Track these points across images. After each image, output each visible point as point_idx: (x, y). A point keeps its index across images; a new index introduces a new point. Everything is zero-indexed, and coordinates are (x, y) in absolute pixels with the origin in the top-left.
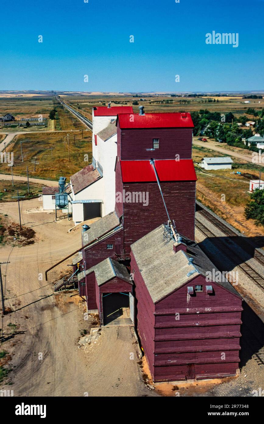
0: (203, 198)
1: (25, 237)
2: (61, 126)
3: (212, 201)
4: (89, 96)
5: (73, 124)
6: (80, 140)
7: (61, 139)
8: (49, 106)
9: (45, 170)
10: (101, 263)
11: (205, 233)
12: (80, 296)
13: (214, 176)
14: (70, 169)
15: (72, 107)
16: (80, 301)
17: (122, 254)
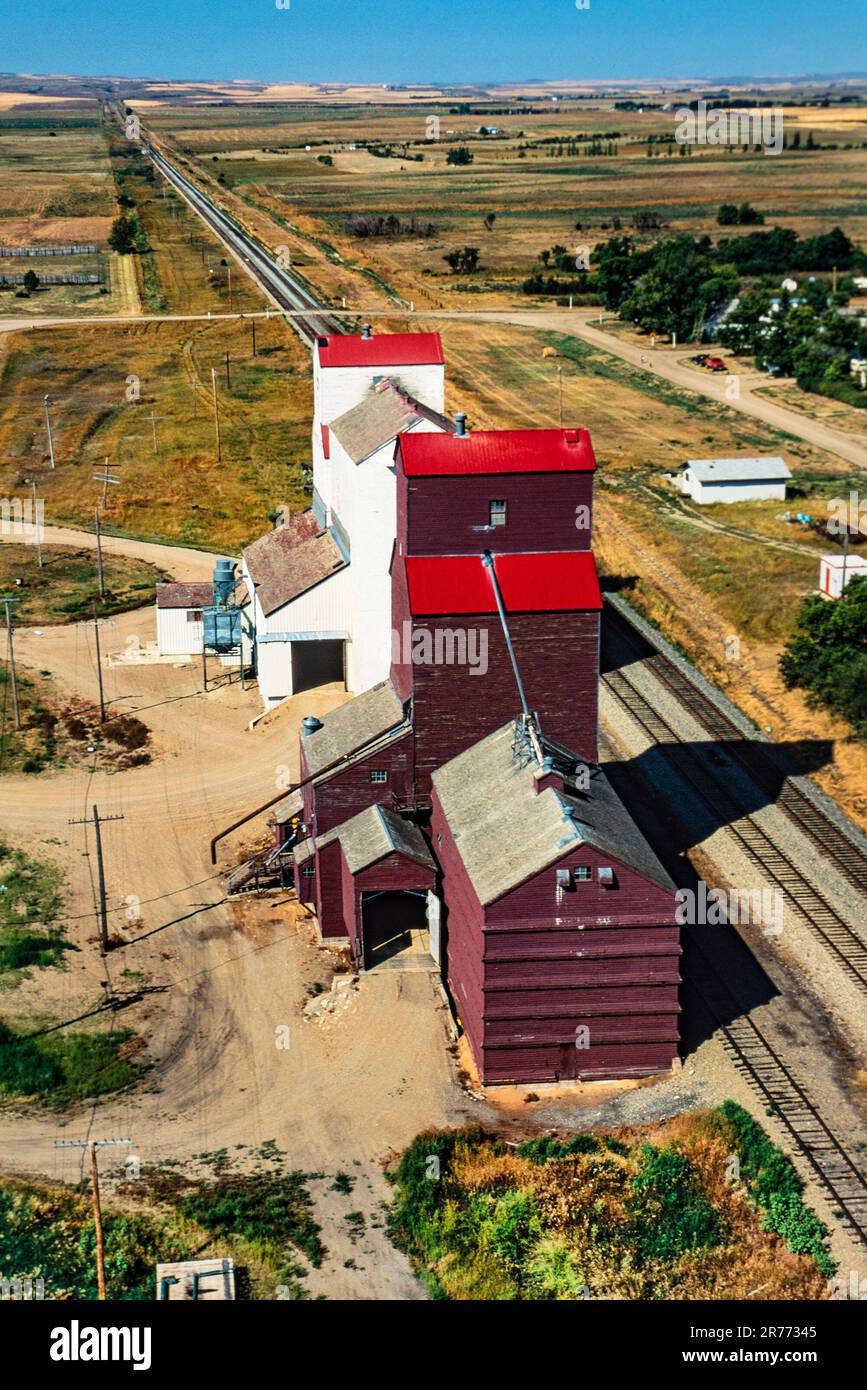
0: (666, 613)
1: (121, 742)
2: (164, 290)
3: (695, 626)
4: (259, 105)
5: (212, 279)
6: (244, 360)
7: (172, 355)
8: (91, 164)
9: (137, 503)
10: (356, 817)
11: (653, 731)
12: (302, 903)
13: (718, 528)
14: (223, 499)
15: (191, 171)
16: (299, 917)
17: (410, 795)
